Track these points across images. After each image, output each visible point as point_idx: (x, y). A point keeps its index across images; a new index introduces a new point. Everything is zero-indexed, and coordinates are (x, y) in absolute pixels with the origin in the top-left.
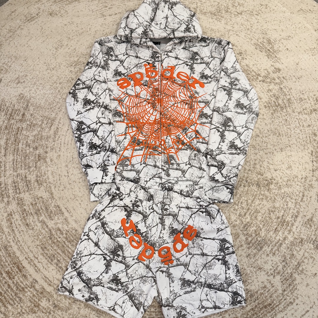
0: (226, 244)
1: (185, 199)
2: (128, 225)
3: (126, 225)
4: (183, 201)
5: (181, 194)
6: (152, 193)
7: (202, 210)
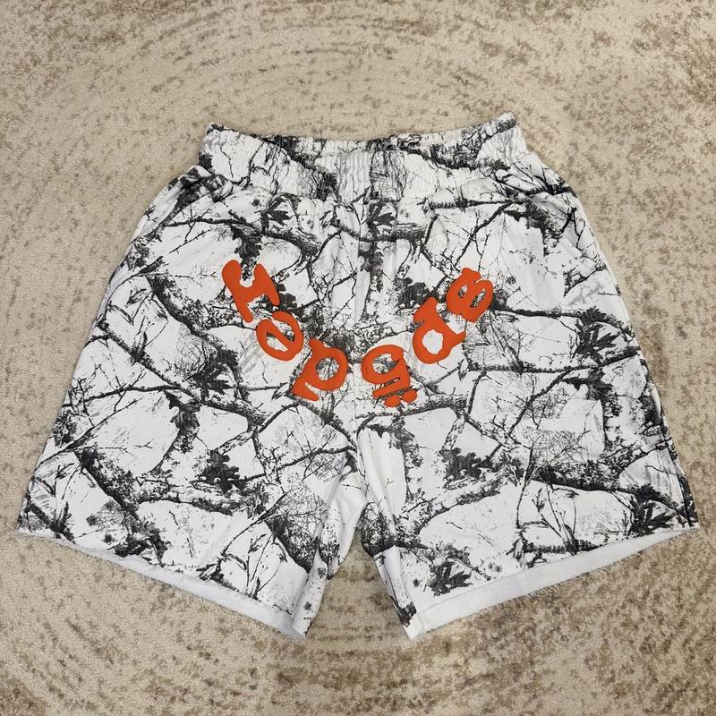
0: (599, 326)
1: (449, 174)
2: (247, 283)
3: (242, 282)
4: (446, 182)
5: (435, 159)
6: (331, 169)
7: (513, 207)
